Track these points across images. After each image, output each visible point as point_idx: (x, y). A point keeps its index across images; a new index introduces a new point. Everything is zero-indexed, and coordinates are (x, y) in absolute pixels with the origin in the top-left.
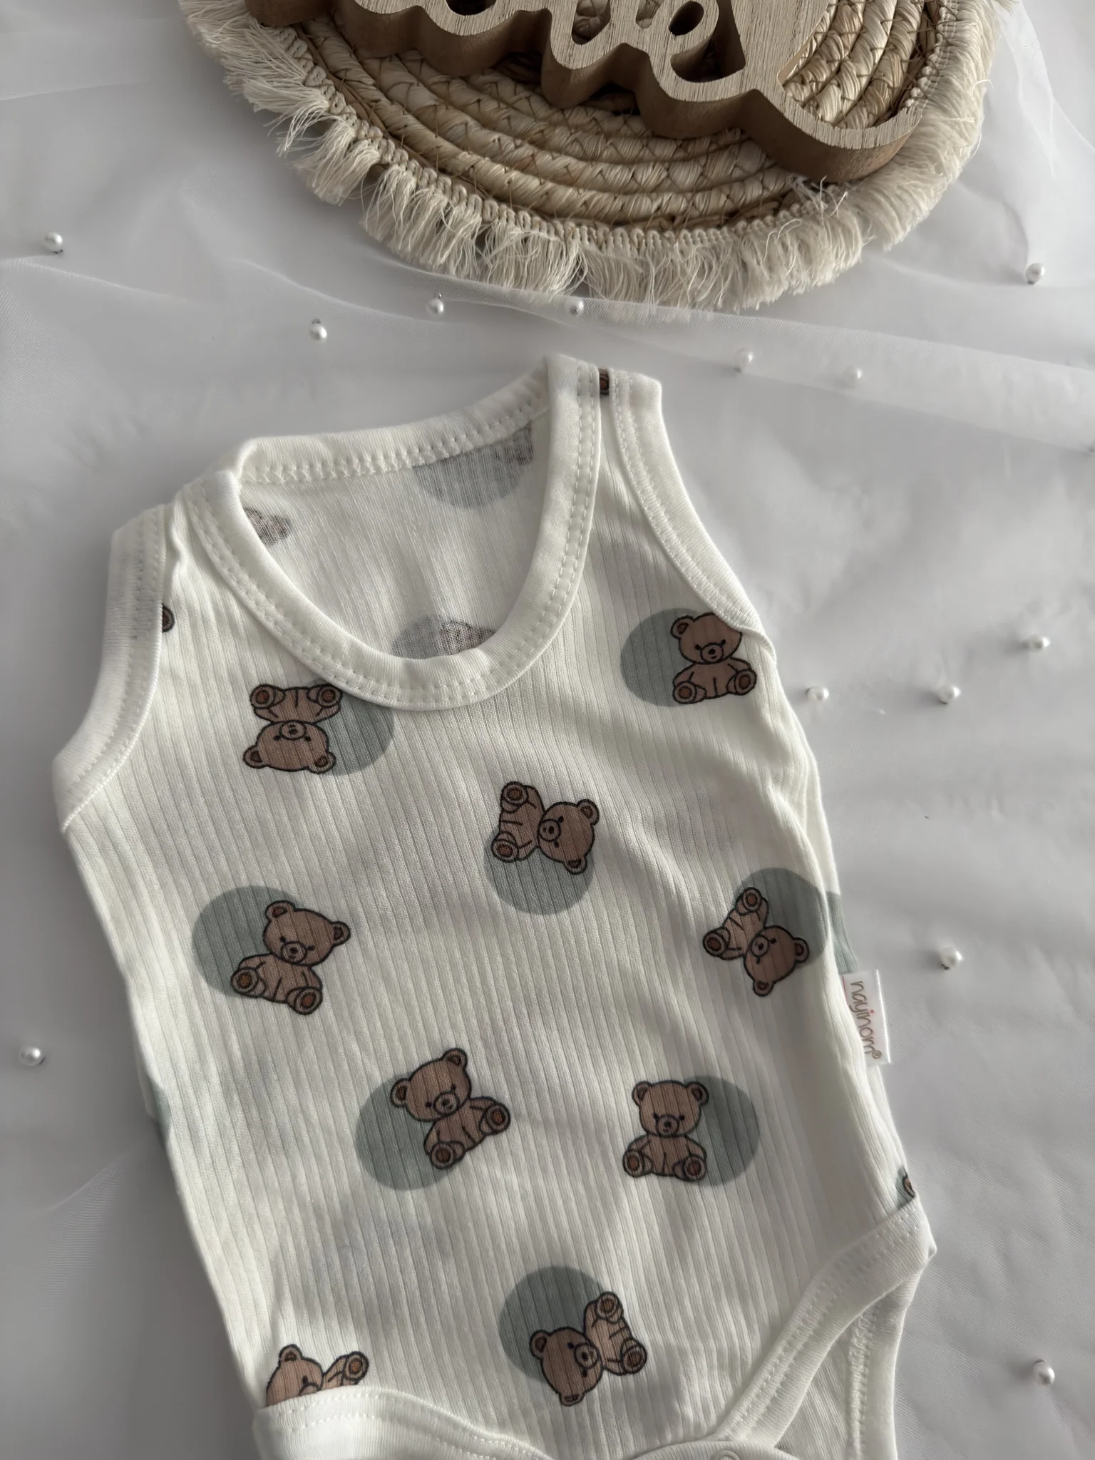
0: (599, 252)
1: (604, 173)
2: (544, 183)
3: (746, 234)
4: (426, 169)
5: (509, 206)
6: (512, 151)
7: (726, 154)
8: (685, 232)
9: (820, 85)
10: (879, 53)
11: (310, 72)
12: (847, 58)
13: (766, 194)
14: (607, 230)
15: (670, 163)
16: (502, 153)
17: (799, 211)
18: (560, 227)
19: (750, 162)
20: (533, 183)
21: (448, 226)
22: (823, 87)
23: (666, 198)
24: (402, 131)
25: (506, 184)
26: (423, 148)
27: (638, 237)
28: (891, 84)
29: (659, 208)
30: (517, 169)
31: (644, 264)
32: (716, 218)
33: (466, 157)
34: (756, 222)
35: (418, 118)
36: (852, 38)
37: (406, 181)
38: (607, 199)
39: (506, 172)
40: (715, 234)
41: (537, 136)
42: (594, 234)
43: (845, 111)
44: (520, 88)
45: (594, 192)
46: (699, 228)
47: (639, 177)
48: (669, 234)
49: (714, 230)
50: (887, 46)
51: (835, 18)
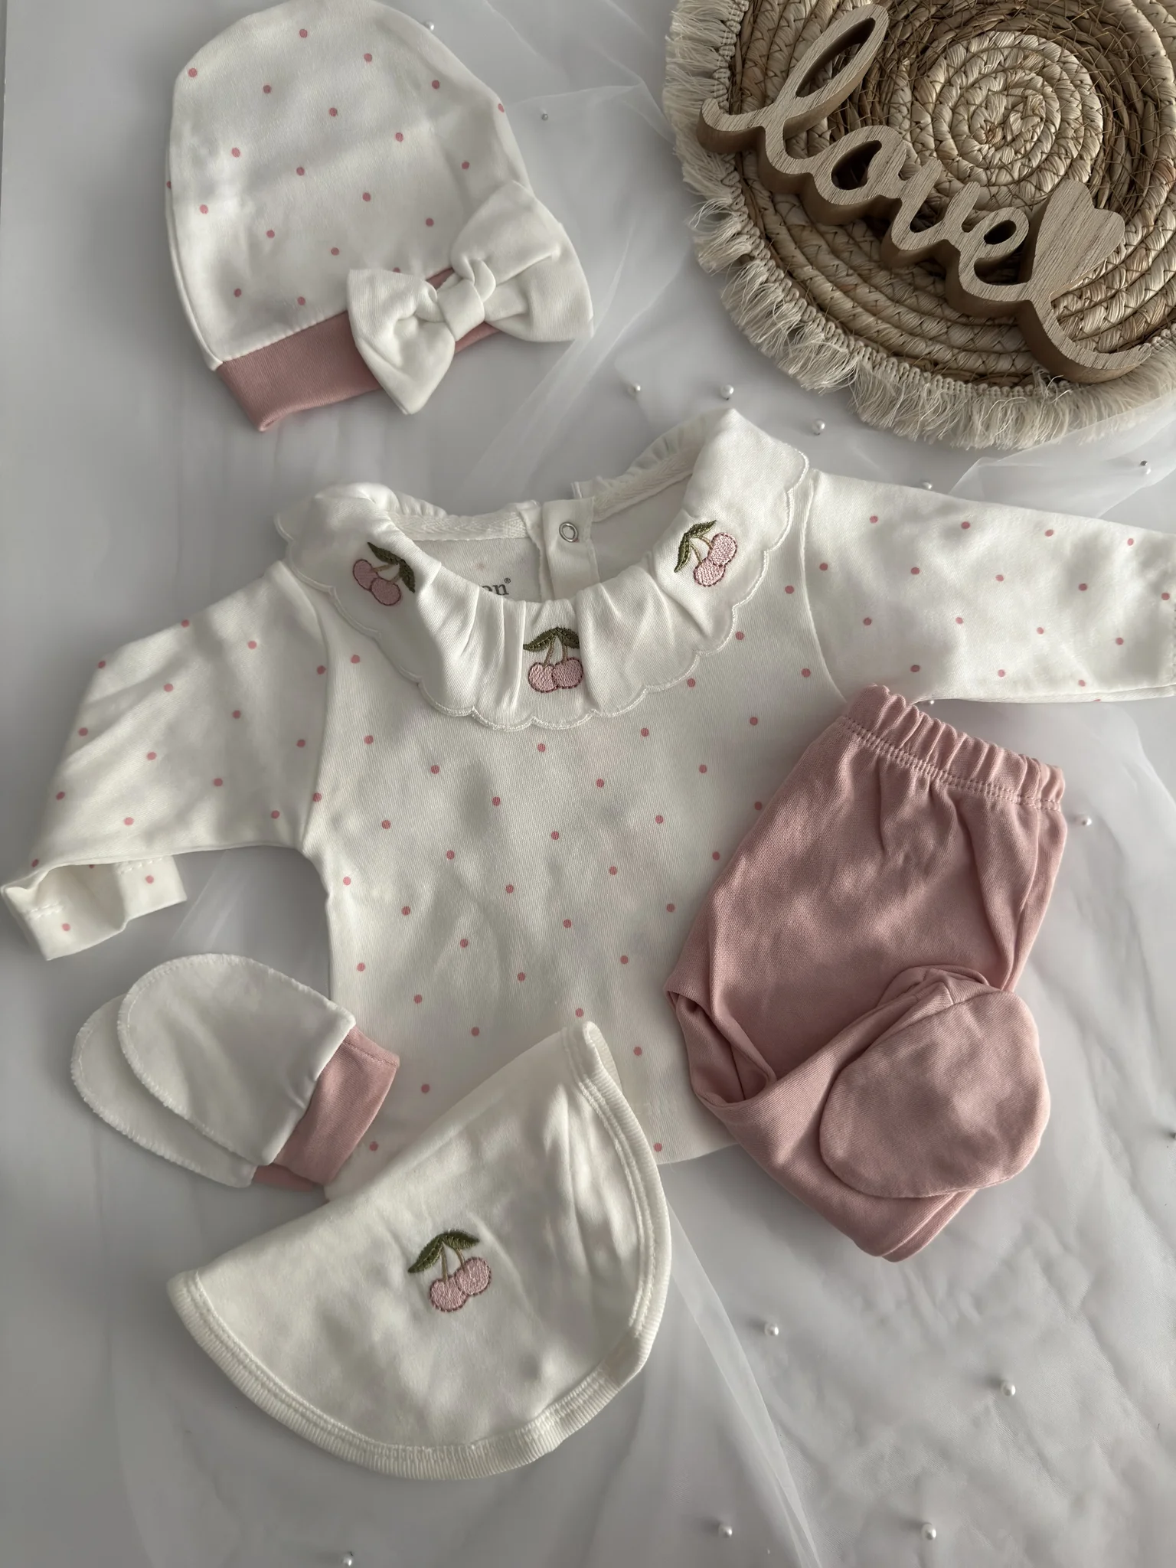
0: (871, 371)
1: (901, 314)
2: (857, 307)
3: (984, 394)
4: (779, 269)
5: (824, 315)
6: (842, 277)
7: (997, 330)
8: (940, 377)
9: (1093, 303)
10: (1151, 294)
11: (728, 174)
12: (1124, 290)
13: (1013, 369)
14: (885, 356)
15: (952, 323)
16: (835, 276)
17: (1031, 391)
18: (852, 343)
19: (1011, 343)
20: (847, 304)
21: (775, 317)
22: (1094, 306)
23: (938, 347)
24: (774, 236)
25: (829, 300)
26: (784, 252)
27: (904, 369)
28: (1149, 320)
29: (929, 353)
30: (841, 290)
31: (898, 391)
32: (968, 374)
33: (808, 271)
34: (996, 388)
35: (789, 230)
36: (1136, 275)
37: (761, 274)
38: (896, 334)
39: (832, 290)
40: (960, 386)
41: (867, 272)
42: (874, 356)
43: (1102, 329)
44: (869, 233)
45: (888, 326)
46: (952, 378)
47: (925, 326)
48: (927, 374)
49: (962, 383)
50: (1161, 290)
51: (1129, 256)
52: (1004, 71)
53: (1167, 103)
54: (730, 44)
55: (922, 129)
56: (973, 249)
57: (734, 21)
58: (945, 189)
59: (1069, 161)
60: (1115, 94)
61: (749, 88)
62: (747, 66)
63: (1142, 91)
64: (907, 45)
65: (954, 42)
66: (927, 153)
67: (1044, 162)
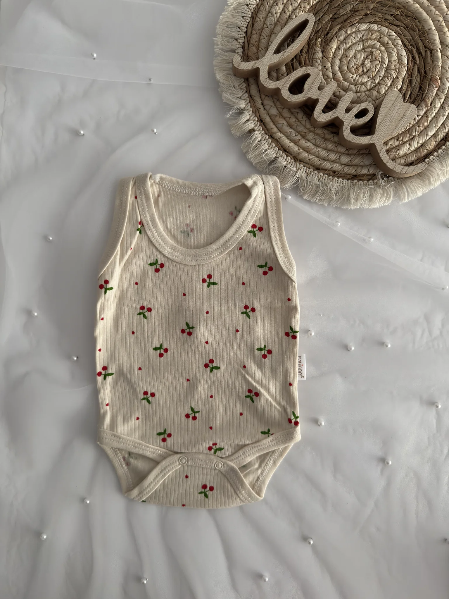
0: (306, 177)
1: (319, 152)
2: (300, 149)
3: (356, 185)
4: (266, 135)
5: (285, 154)
6: (293, 137)
7: (361, 156)
8: (336, 178)
9: (403, 142)
10: (429, 137)
11: (243, 94)
12: (417, 136)
13: (368, 173)
14: (312, 170)
15: (341, 154)
16: (290, 136)
17: (376, 182)
18: (298, 165)
19: (367, 162)
20: (296, 148)
22: (404, 143)
23: (335, 165)
24: (264, 120)
25: (288, 147)
26: (268, 127)
27: (321, 175)
28: (428, 149)
29: (332, 168)
30: (293, 142)
32: (349, 176)
33: (279, 135)
34: (361, 182)
35: (270, 117)
36: (422, 129)
37: (258, 137)
38: (317, 160)
39: (289, 143)
40: (345, 182)
41: (304, 134)
42: (308, 171)
43: (407, 153)
44: (305, 116)
45: (314, 157)
46: (341, 178)
47: (329, 156)
48: (331, 177)
49: (346, 180)
50: (433, 135)
51: (419, 120)
52: (363, 41)
53: (436, 51)
54: (242, 37)
55: (327, 69)
56: (350, 120)
57: (244, 27)
58: (337, 95)
59: (392, 80)
60: (413, 48)
61: (251, 56)
62: (250, 46)
63: (425, 46)
64: (320, 32)
65: (340, 29)
66: (329, 80)
67: (381, 81)
